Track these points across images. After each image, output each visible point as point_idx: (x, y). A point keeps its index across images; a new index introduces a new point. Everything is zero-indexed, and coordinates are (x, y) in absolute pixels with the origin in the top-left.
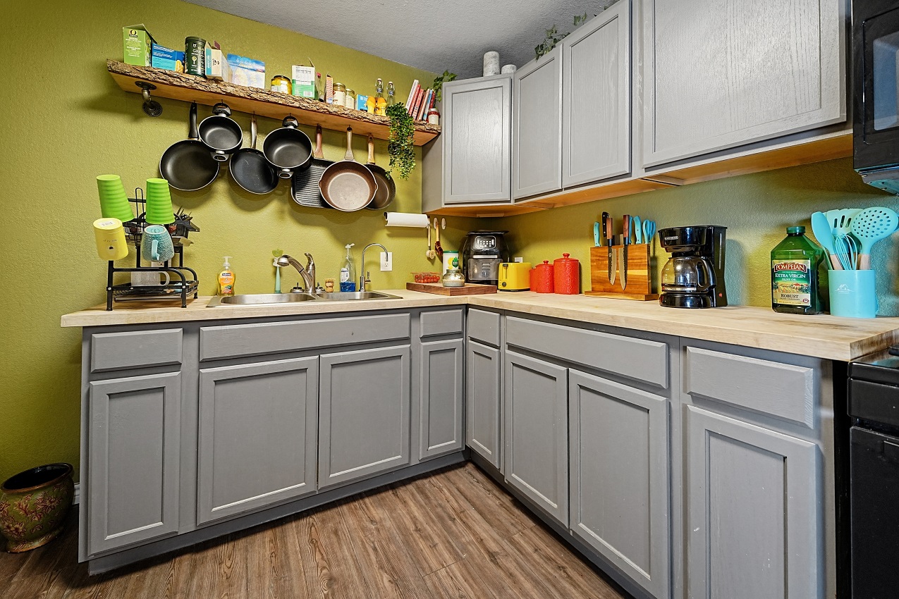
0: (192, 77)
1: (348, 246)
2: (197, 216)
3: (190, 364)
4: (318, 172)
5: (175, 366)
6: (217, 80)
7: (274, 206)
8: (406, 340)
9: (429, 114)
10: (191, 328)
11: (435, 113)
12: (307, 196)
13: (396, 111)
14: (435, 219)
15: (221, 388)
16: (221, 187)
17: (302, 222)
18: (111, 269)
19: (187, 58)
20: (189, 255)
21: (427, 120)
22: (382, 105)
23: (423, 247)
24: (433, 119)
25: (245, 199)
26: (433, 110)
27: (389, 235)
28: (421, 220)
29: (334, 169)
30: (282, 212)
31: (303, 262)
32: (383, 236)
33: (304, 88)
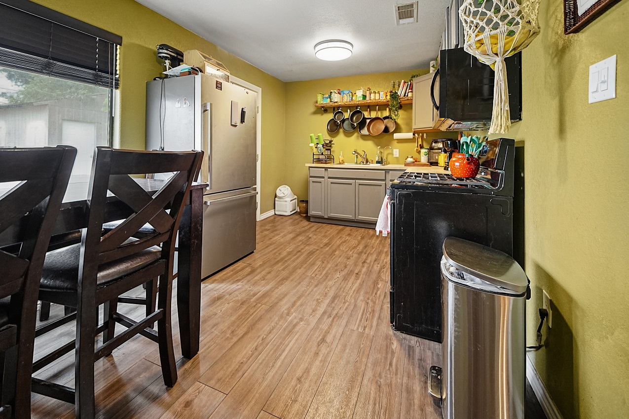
0: (331, 103)
1: (379, 147)
2: (335, 140)
3: (326, 177)
4: (368, 121)
5: (323, 177)
6: (336, 102)
7: (356, 134)
8: (384, 180)
9: (409, 92)
10: (326, 169)
11: (411, 92)
12: (365, 131)
13: (394, 96)
14: (421, 134)
15: (332, 184)
16: (341, 130)
17: (364, 140)
18: (313, 155)
19: (330, 97)
20: (333, 151)
21: (407, 96)
22: (389, 94)
23: (414, 146)
24: (410, 95)
25: (348, 134)
26: (410, 91)
27: (397, 142)
28: (410, 135)
29: (373, 120)
30: (358, 137)
31: (362, 154)
32: (395, 143)
33: (360, 97)
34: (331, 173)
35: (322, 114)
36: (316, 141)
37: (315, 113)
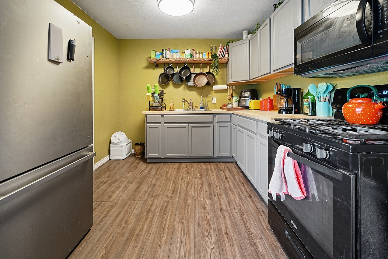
0: (163, 59)
1: (202, 96)
2: (166, 91)
3: (162, 123)
4: (193, 76)
5: (160, 123)
6: (168, 58)
7: (183, 86)
8: (212, 122)
10: (162, 115)
11: (227, 54)
12: (191, 83)
13: (215, 56)
14: (231, 86)
15: (168, 128)
16: (171, 83)
17: (190, 90)
18: (150, 103)
19: (162, 54)
20: (164, 100)
21: (224, 57)
22: (210, 55)
23: (226, 96)
24: (226, 56)
25: (176, 85)
26: (226, 53)
27: (215, 92)
28: (224, 87)
29: (197, 75)
30: (185, 88)
31: (189, 101)
32: (213, 92)
33: (188, 55)
34: (167, 118)
35: (154, 69)
36: (152, 91)
37: (147, 67)
